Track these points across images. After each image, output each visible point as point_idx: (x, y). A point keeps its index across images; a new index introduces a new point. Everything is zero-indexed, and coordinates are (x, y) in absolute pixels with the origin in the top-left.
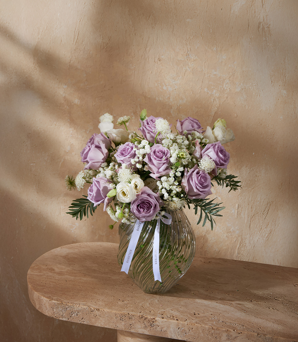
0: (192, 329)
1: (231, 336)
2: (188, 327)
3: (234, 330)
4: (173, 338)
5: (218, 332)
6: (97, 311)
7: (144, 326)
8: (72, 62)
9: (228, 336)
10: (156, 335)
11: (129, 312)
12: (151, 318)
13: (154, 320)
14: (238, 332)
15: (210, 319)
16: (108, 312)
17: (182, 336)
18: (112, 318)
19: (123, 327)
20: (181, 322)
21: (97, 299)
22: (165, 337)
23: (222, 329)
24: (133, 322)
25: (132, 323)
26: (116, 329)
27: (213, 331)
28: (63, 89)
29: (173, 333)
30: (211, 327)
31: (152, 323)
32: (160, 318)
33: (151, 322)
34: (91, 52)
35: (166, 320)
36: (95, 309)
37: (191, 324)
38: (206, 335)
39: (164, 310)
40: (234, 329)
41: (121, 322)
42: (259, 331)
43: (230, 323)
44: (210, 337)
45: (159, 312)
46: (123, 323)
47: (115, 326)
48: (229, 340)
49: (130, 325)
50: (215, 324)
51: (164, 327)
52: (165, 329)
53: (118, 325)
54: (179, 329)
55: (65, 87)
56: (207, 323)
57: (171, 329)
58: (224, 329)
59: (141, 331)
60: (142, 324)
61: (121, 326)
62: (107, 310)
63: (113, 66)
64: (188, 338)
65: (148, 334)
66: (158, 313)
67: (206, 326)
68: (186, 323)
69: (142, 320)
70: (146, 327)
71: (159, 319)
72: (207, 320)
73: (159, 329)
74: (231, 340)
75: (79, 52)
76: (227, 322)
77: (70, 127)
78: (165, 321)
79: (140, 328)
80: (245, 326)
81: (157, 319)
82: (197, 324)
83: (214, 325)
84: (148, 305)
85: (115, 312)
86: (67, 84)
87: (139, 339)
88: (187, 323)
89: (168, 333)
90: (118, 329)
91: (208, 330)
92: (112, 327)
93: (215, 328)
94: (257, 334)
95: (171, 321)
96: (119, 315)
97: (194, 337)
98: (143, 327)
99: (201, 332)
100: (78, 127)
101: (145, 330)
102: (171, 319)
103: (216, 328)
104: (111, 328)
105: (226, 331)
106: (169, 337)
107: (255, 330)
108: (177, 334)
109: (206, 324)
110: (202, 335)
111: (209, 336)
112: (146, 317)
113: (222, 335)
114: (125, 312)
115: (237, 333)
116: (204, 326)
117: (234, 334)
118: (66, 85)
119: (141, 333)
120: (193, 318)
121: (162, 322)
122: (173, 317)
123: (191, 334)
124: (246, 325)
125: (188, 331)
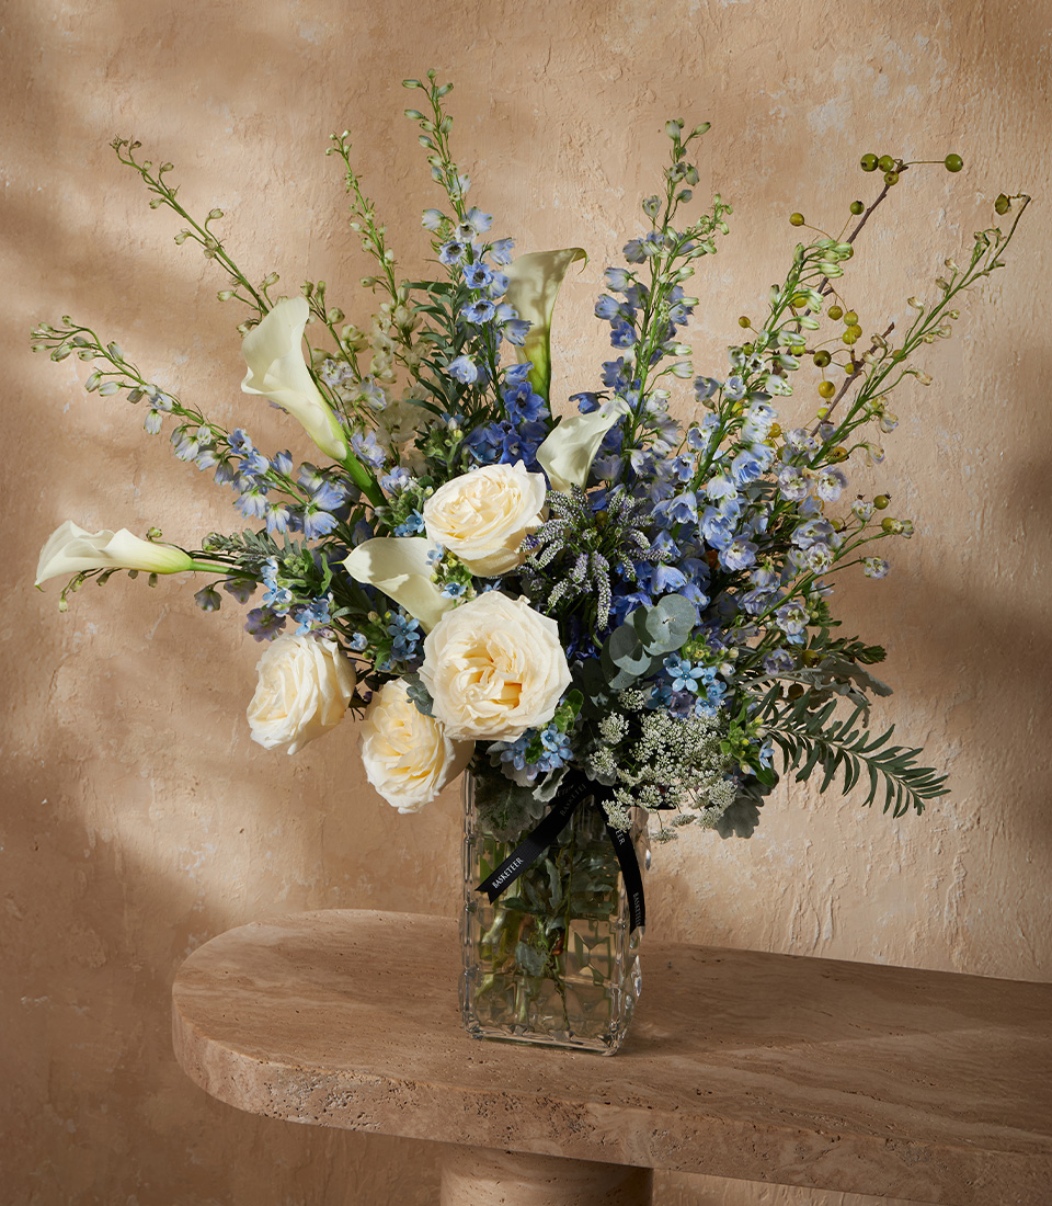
0: (695, 1132)
1: (810, 1149)
2: (684, 1128)
3: (818, 1132)
4: (634, 1165)
5: (771, 1138)
6: (407, 1090)
7: (550, 1129)
8: (208, 278)
9: (800, 1149)
10: (585, 1158)
11: (505, 1090)
12: (574, 1103)
13: (581, 1110)
14: (830, 1135)
15: (746, 1104)
16: (442, 1091)
17: (663, 1155)
18: (454, 1109)
19: (486, 1137)
20: (664, 1114)
21: (404, 1059)
22: (612, 1162)
23: (782, 1129)
24: (517, 1118)
25: (514, 1124)
26: (462, 1142)
27: (756, 1137)
28: (174, 368)
29: (636, 1147)
30: (751, 1125)
31: (574, 1120)
32: (597, 1102)
33: (571, 1117)
34: (276, 249)
35: (617, 1109)
36: (403, 1085)
37: (691, 1118)
38: (736, 1150)
39: (608, 1084)
40: (818, 1128)
41: (479, 1119)
42: (890, 1133)
43: (805, 1113)
44: (747, 1156)
45: (593, 1088)
46: (487, 1124)
47: (460, 1135)
48: (802, 1163)
49: (509, 1128)
50: (762, 1117)
51: (611, 1131)
52: (612, 1137)
53: (469, 1130)
54: (654, 1134)
55: (182, 360)
56: (740, 1113)
57: (633, 1137)
58: (789, 1130)
59: (538, 1146)
60: (544, 1125)
61: (479, 1132)
62: (440, 1086)
63: (353, 297)
64: (682, 1162)
65: (561, 1155)
66: (591, 1091)
67: (736, 1123)
68: (677, 1115)
69: (544, 1110)
70: (554, 1134)
71: (597, 1106)
72: (737, 1107)
73: (594, 1137)
74: (806, 1161)
75: (236, 248)
76: (796, 1111)
77: (194, 498)
78: (616, 1113)
79: (537, 1137)
80: (848, 1121)
81: (590, 1106)
82: (709, 1119)
83: (758, 1119)
84: (559, 1073)
85: (462, 1090)
86: (189, 350)
87: (522, 1184)
88: (679, 1116)
89: (623, 1148)
90: (469, 1143)
91: (742, 1135)
92: (450, 1137)
93: (762, 1127)
94: (884, 1141)
95: (633, 1110)
96: (474, 1100)
97: (700, 1159)
98: (545, 1133)
99: (720, 1140)
100: (223, 498)
101: (554, 1144)
102: (631, 1107)
103: (765, 1128)
104: (449, 1141)
105: (794, 1133)
106: (625, 1163)
107: (877, 1130)
108: (649, 1151)
109: (736, 1118)
110: (723, 1150)
111: (745, 1154)
112: (558, 1101)
113: (782, 1147)
114: (495, 1089)
115: (827, 1138)
116: (729, 1121)
117: (816, 1142)
118: (183, 353)
119: (540, 1152)
120: (695, 1103)
121: (607, 1115)
122: (637, 1102)
123: (690, 1148)
124: (850, 1119)
125: (682, 1140)
